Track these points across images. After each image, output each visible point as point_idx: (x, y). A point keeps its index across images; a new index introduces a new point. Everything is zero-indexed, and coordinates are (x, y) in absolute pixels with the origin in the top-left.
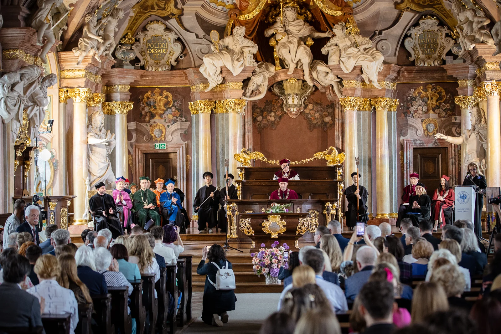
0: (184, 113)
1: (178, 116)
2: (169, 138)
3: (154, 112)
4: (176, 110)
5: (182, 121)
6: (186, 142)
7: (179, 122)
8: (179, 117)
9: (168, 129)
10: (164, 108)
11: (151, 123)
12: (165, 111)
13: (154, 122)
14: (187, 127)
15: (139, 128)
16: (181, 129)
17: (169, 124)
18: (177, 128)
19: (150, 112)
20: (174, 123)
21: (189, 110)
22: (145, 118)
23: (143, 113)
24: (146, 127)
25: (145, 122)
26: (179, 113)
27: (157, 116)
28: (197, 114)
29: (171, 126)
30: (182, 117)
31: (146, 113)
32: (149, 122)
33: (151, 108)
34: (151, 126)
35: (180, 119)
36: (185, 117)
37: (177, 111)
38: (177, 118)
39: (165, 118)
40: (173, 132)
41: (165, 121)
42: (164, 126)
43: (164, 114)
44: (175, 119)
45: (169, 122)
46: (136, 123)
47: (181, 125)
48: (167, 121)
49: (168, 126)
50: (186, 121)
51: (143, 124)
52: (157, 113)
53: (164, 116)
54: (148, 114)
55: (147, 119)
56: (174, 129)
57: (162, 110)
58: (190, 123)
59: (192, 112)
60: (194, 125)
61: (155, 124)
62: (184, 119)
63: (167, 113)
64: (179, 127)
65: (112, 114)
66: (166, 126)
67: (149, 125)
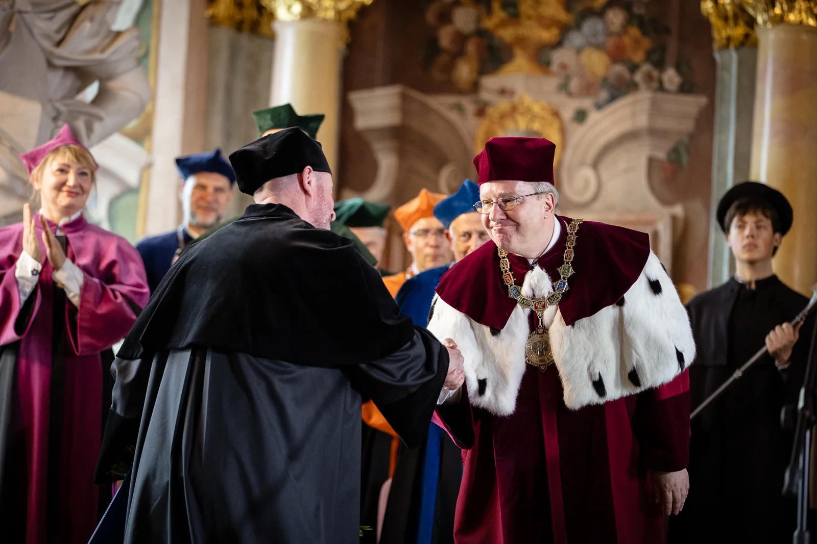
0: (672, 45)
1: (638, 57)
2: (578, 182)
3: (507, 34)
4: (628, 22)
5: (661, 88)
6: (678, 210)
7: (644, 97)
8: (646, 68)
9: (577, 133)
10: (563, 16)
11: (485, 96)
12: (565, 30)
13: (503, 92)
14: (688, 126)
15: (415, 123)
16: (653, 132)
17: (586, 103)
18: (625, 126)
19: (481, 33)
20: (613, 98)
21: (705, 25)
22: (450, 68)
23: (445, 38)
24: (453, 116)
25: (449, 87)
26: (646, 43)
27: (520, 61)
28: (749, 43)
29: (594, 116)
30: (660, 65)
31: (461, 38)
32: (475, 87)
33: (489, 12)
34: (481, 112)
35: (649, 78)
36: (678, 69)
37: (634, 31)
38: (634, 68)
39: (563, 67)
40: (607, 149)
41: (564, 87)
42: (556, 114)
43: (558, 44)
44: (620, 78)
45: (588, 89)
46: (404, 97)
47: (655, 110)
48: (574, 84)
49: (581, 116)
50: (686, 88)
51: (440, 103)
52: (521, 41)
53: (559, 57)
54: (471, 47)
55: (464, 71)
56: (614, 132)
57: (546, 23)
58: (702, 100)
59: (721, 32)
60: (729, 111)
61: (504, 104)
62: (671, 77)
63: (576, 39)
64: (642, 121)
65: (264, 29)
66: (568, 114)
67: (470, 107)
